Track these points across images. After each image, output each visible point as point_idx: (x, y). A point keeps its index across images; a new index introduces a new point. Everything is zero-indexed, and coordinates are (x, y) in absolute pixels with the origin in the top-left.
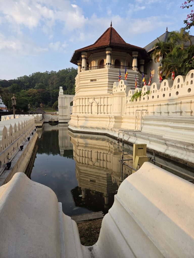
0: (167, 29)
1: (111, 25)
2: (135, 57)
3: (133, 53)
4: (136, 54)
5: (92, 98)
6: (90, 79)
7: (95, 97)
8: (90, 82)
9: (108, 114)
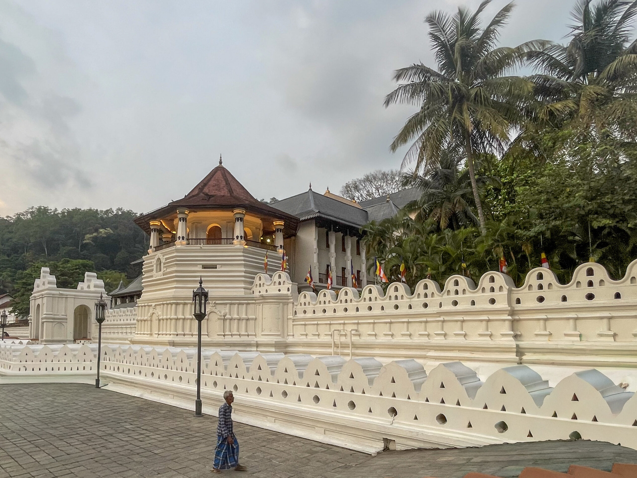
1: (221, 163)
2: (280, 229)
3: (277, 222)
4: (280, 225)
5: (209, 303)
6: (200, 264)
7: (217, 302)
8: (201, 269)
9: (249, 337)
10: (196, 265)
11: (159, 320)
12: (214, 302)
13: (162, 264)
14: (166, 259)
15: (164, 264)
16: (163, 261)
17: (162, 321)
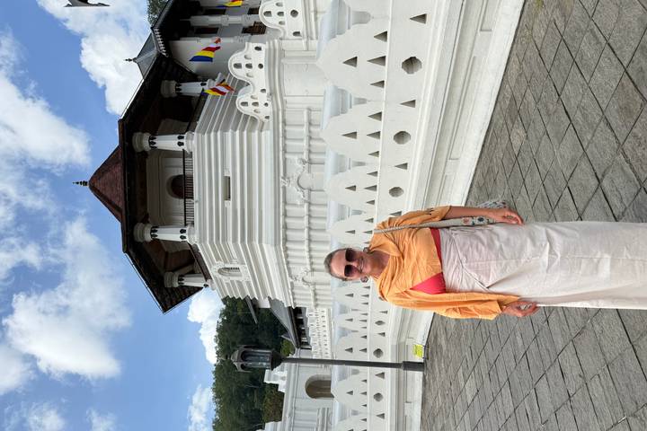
0: (130, 60)
1: (85, 183)
2: (176, 86)
5: (284, 188)
6: (223, 204)
8: (231, 202)
10: (224, 210)
12: (282, 180)
13: (227, 266)
15: (226, 262)
16: (221, 264)
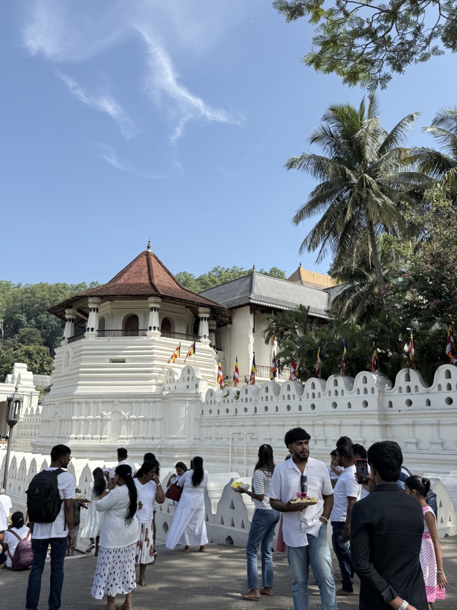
2: (205, 318)
3: (201, 309)
4: (205, 313)
5: (113, 402)
6: (107, 358)
7: (122, 400)
8: (109, 364)
9: (154, 440)
10: (103, 360)
11: (61, 421)
12: (118, 400)
13: (70, 358)
14: (75, 353)
15: (73, 358)
16: (71, 354)
17: (63, 422)
